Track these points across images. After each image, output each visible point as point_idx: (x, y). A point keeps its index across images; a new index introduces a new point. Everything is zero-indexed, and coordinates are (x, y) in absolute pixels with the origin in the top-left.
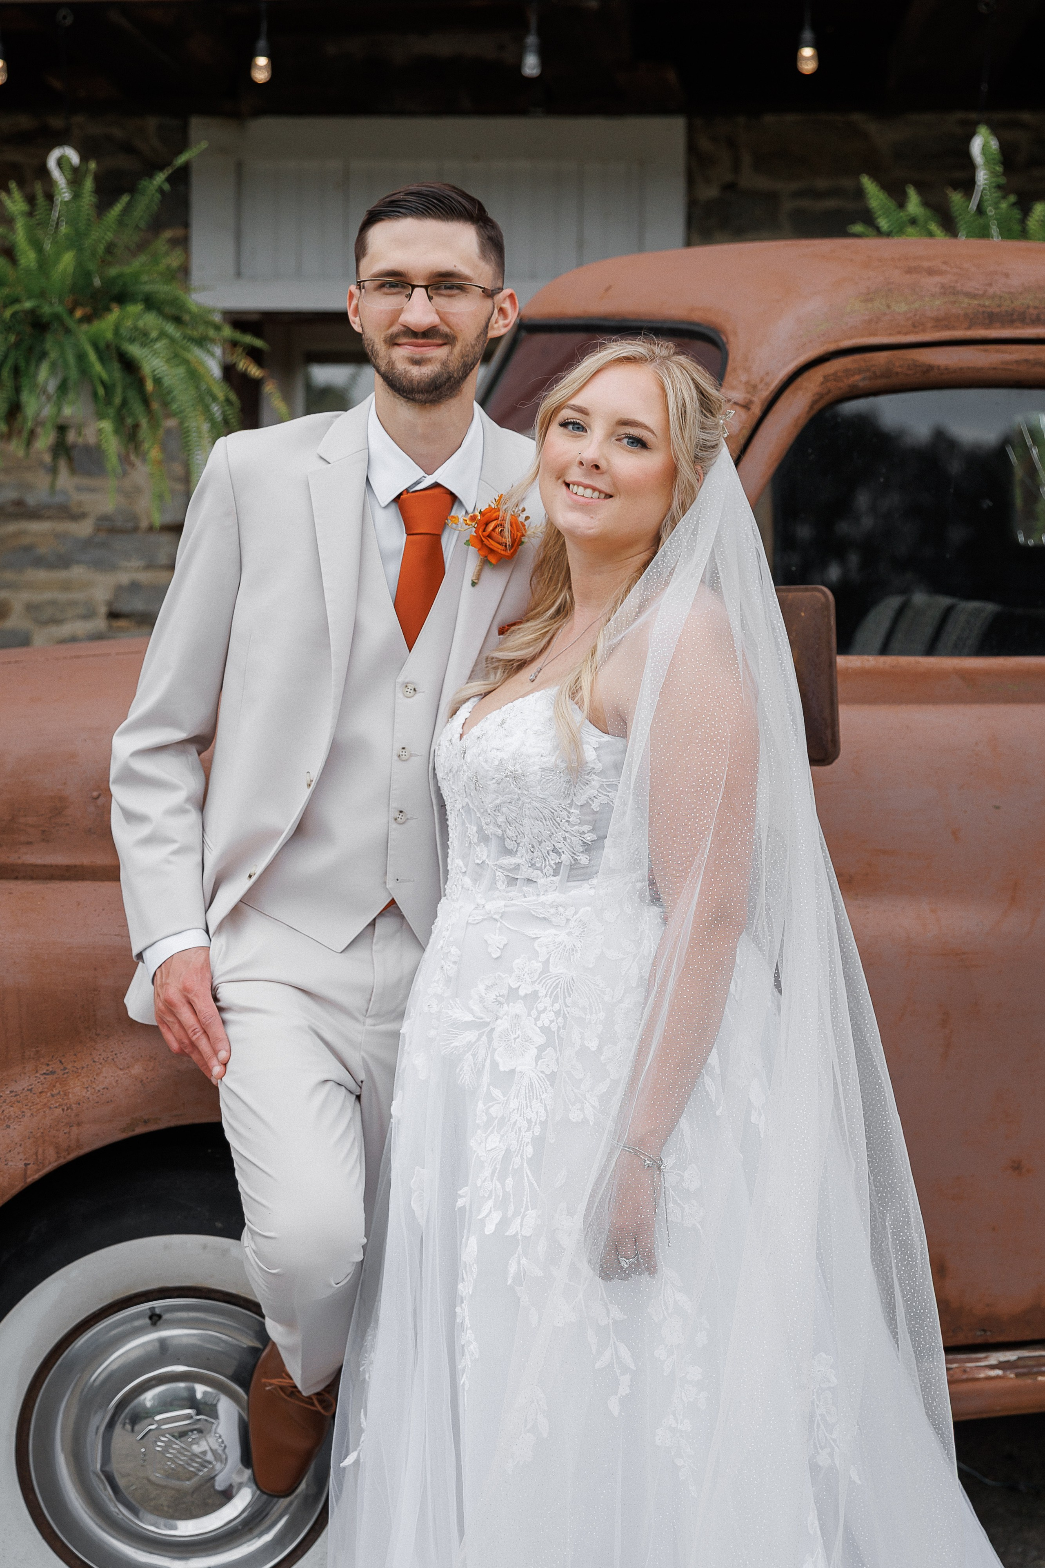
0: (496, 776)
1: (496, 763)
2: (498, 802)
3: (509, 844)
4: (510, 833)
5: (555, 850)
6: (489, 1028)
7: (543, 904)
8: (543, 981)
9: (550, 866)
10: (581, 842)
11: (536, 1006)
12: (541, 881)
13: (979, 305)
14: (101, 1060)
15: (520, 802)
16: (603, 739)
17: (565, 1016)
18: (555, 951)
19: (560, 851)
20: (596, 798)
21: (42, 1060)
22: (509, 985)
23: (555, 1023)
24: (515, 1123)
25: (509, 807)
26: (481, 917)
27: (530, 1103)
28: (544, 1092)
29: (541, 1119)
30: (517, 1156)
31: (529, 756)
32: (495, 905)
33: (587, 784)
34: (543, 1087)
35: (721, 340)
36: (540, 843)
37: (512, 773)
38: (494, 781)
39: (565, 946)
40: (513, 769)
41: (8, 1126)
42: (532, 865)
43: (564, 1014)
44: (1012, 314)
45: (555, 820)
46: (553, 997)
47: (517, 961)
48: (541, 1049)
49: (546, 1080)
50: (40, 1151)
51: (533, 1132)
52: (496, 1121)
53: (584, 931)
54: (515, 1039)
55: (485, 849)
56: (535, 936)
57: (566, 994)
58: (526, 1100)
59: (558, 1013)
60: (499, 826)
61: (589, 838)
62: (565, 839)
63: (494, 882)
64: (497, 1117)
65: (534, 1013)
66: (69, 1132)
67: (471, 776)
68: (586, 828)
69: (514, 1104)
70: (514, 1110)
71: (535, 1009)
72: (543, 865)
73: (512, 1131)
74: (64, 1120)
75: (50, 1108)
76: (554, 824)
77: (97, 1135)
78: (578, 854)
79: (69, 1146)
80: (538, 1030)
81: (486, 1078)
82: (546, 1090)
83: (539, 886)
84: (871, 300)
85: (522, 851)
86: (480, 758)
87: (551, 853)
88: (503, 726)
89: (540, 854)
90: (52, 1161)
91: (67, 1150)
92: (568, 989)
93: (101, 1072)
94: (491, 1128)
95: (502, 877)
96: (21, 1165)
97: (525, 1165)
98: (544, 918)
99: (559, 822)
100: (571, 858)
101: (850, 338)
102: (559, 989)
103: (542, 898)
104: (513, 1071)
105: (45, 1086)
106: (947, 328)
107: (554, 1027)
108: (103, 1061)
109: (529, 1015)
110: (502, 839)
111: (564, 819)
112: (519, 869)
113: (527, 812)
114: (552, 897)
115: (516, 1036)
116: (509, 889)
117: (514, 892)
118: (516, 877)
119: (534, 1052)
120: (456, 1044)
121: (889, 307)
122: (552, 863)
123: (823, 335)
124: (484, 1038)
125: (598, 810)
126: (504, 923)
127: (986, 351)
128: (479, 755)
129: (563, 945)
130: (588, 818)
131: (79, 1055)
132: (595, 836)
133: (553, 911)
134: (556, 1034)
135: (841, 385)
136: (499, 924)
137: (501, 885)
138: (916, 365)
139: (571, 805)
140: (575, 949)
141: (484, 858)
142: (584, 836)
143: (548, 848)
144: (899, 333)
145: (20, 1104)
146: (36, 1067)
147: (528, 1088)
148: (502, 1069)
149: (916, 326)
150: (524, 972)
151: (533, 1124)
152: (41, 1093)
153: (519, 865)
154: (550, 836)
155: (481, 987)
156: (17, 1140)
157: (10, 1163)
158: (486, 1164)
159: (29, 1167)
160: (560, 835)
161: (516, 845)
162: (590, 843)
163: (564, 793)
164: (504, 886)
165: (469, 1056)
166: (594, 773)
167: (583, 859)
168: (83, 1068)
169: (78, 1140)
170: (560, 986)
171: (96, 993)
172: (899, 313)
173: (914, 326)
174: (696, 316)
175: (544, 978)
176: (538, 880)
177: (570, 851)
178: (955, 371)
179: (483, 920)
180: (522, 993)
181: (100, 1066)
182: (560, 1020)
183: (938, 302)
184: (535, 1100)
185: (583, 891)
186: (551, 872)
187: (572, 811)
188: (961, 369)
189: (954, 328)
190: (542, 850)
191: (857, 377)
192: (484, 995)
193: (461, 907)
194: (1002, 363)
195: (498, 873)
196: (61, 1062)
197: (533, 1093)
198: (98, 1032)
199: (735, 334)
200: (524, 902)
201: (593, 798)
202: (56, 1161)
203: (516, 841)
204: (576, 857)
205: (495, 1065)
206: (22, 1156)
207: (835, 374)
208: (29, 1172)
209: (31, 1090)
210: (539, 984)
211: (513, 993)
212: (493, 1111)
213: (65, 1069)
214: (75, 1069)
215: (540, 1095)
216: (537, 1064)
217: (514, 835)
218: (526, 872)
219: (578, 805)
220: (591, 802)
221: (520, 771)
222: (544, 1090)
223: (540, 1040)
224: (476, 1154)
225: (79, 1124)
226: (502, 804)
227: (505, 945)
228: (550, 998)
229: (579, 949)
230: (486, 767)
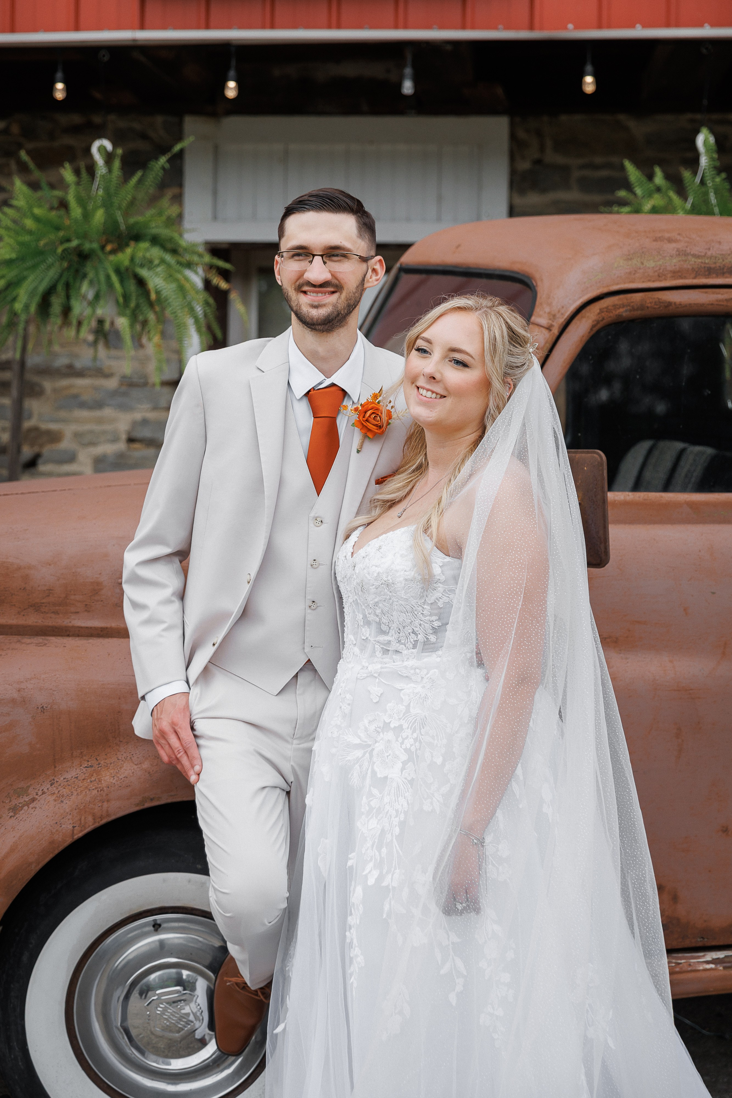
0: (375, 583)
1: (375, 575)
2: (376, 600)
3: (384, 628)
4: (384, 621)
5: (414, 632)
6: (371, 748)
7: (406, 667)
8: (406, 718)
9: (411, 642)
10: (431, 627)
11: (402, 735)
12: (405, 652)
13: (702, 263)
14: (123, 758)
15: (391, 601)
16: (445, 560)
17: (420, 742)
18: (414, 698)
19: (417, 632)
20: (441, 599)
21: (85, 758)
22: (384, 721)
23: (414, 746)
24: (388, 812)
25: (384, 603)
26: (366, 675)
27: (398, 798)
28: (407, 792)
29: (405, 809)
30: (389, 834)
31: (397, 571)
32: (375, 667)
33: (435, 589)
34: (406, 788)
35: (533, 284)
36: (404, 627)
37: (386, 581)
38: (374, 587)
39: (420, 695)
40: (386, 579)
41: (62, 802)
42: (399, 641)
43: (420, 740)
44: (723, 269)
45: (414, 613)
46: (412, 729)
47: (389, 704)
48: (405, 763)
49: (408, 784)
50: (83, 818)
51: (399, 818)
52: (375, 810)
53: (433, 685)
54: (387, 756)
55: (368, 629)
56: (400, 688)
57: (421, 727)
58: (395, 797)
59: (416, 740)
60: (377, 616)
61: (436, 625)
62: (420, 625)
63: (374, 651)
64: (375, 807)
65: (400, 739)
66: (102, 806)
67: (358, 582)
68: (434, 618)
69: (386, 800)
70: (387, 803)
71: (400, 737)
72: (406, 641)
73: (386, 817)
74: (98, 798)
75: (89, 790)
76: (413, 615)
77: (120, 808)
78: (429, 635)
79: (102, 815)
80: (403, 751)
81: (368, 781)
82: (408, 790)
83: (403, 655)
84: (631, 259)
85: (392, 632)
86: (365, 571)
87: (411, 634)
88: (380, 550)
89: (404, 635)
90: (90, 825)
91: (100, 818)
92: (422, 724)
93: (123, 766)
94: (371, 815)
95: (379, 649)
96: (70, 827)
97: (394, 840)
98: (407, 676)
99: (416, 614)
100: (424, 637)
101: (618, 284)
102: (416, 724)
103: (406, 663)
104: (386, 778)
105: (86, 775)
106: (681, 277)
107: (413, 749)
108: (124, 759)
109: (397, 740)
110: (379, 624)
111: (420, 612)
112: (390, 644)
113: (396, 607)
114: (411, 663)
115: (388, 754)
116: (384, 656)
117: (387, 659)
118: (388, 649)
119: (400, 765)
120: (349, 758)
121: (642, 263)
122: (412, 640)
123: (600, 282)
124: (367, 755)
125: (442, 606)
126: (381, 679)
127: (706, 293)
128: (364, 569)
129: (419, 694)
130: (436, 611)
131: (108, 755)
132: (440, 623)
133: (412, 671)
134: (414, 754)
135: (611, 315)
136: (377, 680)
137: (379, 654)
138: (660, 302)
139: (424, 603)
140: (427, 697)
141: (368, 635)
142: (433, 623)
143: (409, 631)
144: (649, 281)
145: (70, 787)
146: (81, 762)
147: (397, 790)
148: (379, 776)
149: (660, 276)
150: (394, 712)
151: (400, 812)
152: (83, 780)
153: (390, 641)
154: (411, 623)
155: (366, 722)
156: (67, 810)
157: (63, 826)
158: (368, 839)
159: (76, 828)
160: (417, 622)
161: (388, 628)
162: (437, 628)
163: (420, 595)
164: (381, 654)
165: (357, 766)
166: (440, 582)
167: (432, 638)
168: (111, 763)
169: (107, 811)
170: (417, 721)
171: (120, 714)
172: (649, 268)
173: (659, 276)
174: (516, 267)
175: (406, 717)
176: (403, 652)
177: (424, 633)
178: (686, 306)
179: (367, 677)
180: (392, 726)
181: (122, 763)
182: (417, 744)
183: (675, 261)
184: (401, 797)
185: (432, 659)
186: (411, 646)
187: (425, 607)
188: (690, 304)
189: (685, 278)
190: (406, 632)
191: (621, 310)
192: (368, 726)
193: (353, 667)
194: (717, 301)
195: (376, 646)
196: (96, 759)
197: (399, 792)
198: (121, 740)
199: (542, 280)
200: (394, 666)
201: (439, 599)
202: (93, 825)
203: (388, 626)
204: (428, 637)
205: (374, 773)
206: (71, 821)
207: (607, 308)
208: (75, 832)
209: (77, 778)
210: (403, 720)
211: (386, 726)
212: (372, 803)
213: (99, 764)
214: (105, 764)
215: (404, 794)
216: (402, 773)
217: (387, 622)
218: (394, 646)
219: (429, 603)
220: (437, 601)
221: (391, 581)
222: (407, 790)
223: (404, 757)
224: (361, 831)
225: (108, 801)
226: (379, 602)
227: (381, 694)
228: (411, 729)
229: (429, 697)
230: (369, 577)
